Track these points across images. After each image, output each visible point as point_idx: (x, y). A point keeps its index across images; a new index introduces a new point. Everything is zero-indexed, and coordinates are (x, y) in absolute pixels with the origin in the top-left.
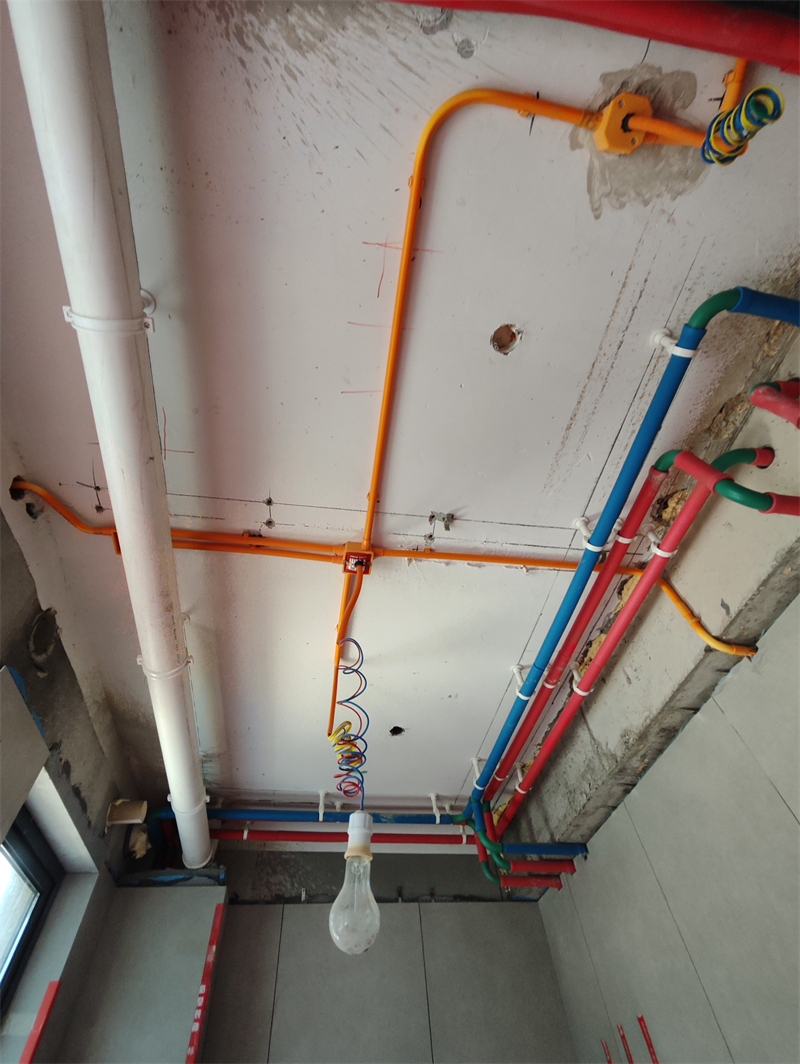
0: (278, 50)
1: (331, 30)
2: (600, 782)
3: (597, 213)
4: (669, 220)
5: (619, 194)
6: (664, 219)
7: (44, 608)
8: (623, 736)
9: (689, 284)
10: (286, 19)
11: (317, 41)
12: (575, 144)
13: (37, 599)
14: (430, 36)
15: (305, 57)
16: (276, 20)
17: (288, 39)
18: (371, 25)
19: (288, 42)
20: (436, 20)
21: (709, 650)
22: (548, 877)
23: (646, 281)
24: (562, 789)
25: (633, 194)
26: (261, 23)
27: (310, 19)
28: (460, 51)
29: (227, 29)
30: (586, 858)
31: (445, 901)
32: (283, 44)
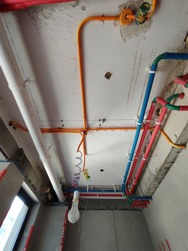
0: (42, 20)
1: (52, 12)
2: (152, 181)
3: (125, 41)
4: (144, 39)
5: (130, 35)
6: (143, 38)
7: (20, 148)
8: (156, 170)
9: (153, 54)
10: (42, 12)
11: (50, 16)
12: (115, 25)
13: (18, 146)
14: (75, 8)
15: (48, 20)
16: (40, 13)
17: (43, 17)
18: (61, 8)
19: (44, 17)
20: (75, 3)
21: (173, 147)
22: (144, 205)
23: (141, 55)
24: (144, 183)
25: (133, 34)
26: (37, 15)
27: (47, 11)
28: (82, 10)
29: (30, 18)
30: (152, 200)
31: (119, 210)
32: (43, 18)
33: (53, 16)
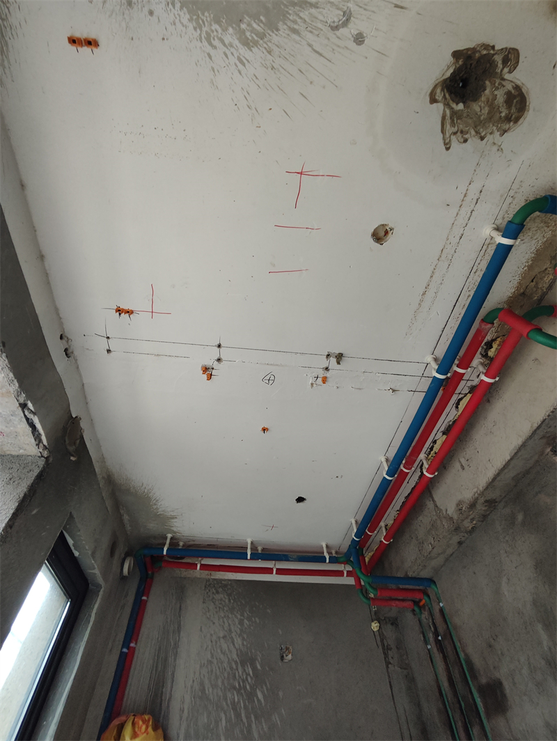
0: (233, 47)
1: (269, 32)
2: (441, 537)
3: (448, 146)
4: (498, 150)
5: (464, 133)
6: (495, 148)
8: (458, 505)
9: (512, 193)
10: (239, 26)
11: (259, 39)
12: (433, 100)
13: (70, 410)
14: (336, 32)
15: (251, 50)
16: (233, 27)
17: (240, 40)
18: (296, 27)
20: (339, 21)
23: (481, 192)
24: (414, 541)
25: (473, 132)
26: (223, 30)
27: (255, 25)
28: (355, 41)
32: (236, 42)
33: (269, 43)
